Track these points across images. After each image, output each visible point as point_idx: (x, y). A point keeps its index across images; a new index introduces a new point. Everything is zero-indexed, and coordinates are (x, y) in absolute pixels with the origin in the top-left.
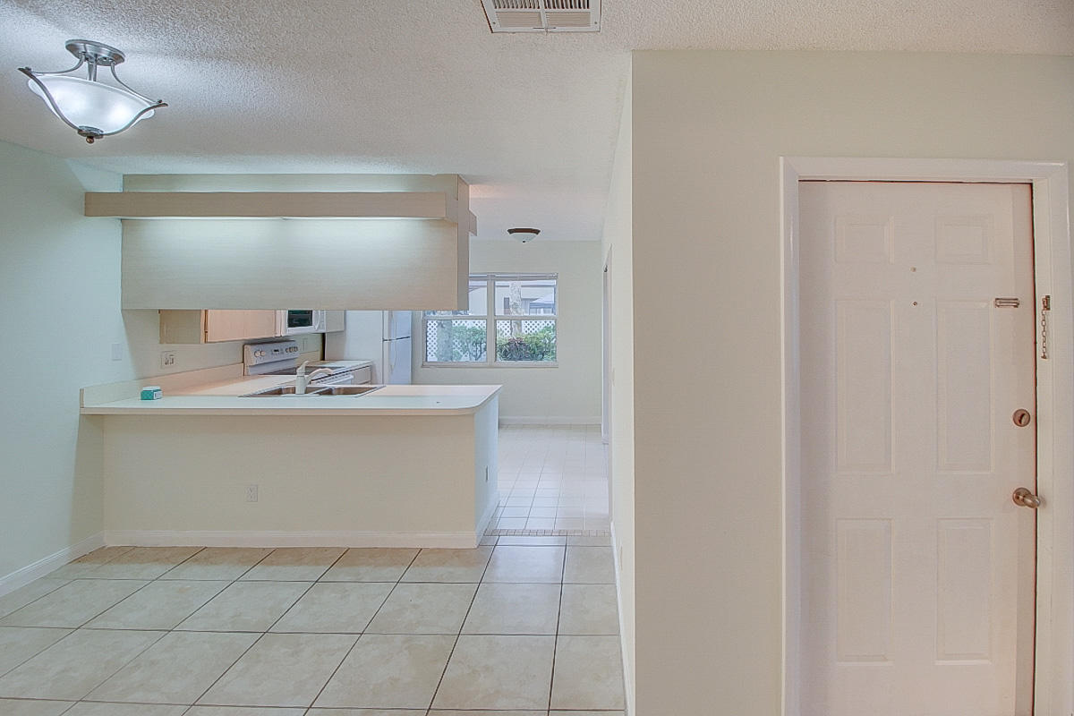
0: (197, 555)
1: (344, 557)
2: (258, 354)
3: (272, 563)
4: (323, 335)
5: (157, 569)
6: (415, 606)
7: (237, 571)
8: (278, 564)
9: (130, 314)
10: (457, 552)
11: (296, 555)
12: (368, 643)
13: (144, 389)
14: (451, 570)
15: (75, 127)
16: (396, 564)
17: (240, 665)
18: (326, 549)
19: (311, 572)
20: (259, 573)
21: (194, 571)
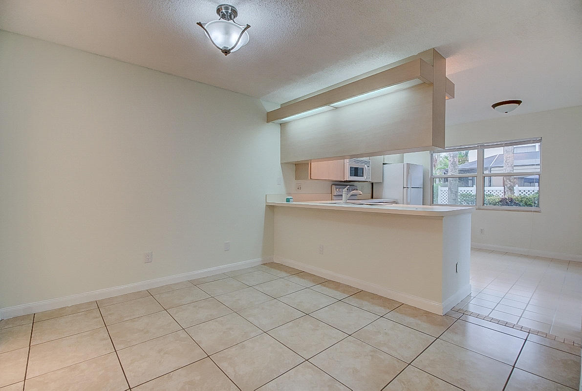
0: (300, 273)
1: (359, 294)
2: (338, 190)
3: (324, 286)
4: (372, 184)
5: (284, 274)
6: (386, 334)
7: (310, 284)
8: (327, 287)
9: (284, 165)
10: (427, 313)
11: (336, 285)
12: (351, 341)
13: (288, 197)
14: (419, 322)
15: (219, 48)
16: (385, 307)
17: (290, 324)
18: (351, 287)
19: (339, 295)
20: (318, 288)
21: (296, 279)
